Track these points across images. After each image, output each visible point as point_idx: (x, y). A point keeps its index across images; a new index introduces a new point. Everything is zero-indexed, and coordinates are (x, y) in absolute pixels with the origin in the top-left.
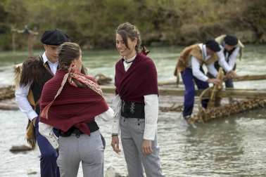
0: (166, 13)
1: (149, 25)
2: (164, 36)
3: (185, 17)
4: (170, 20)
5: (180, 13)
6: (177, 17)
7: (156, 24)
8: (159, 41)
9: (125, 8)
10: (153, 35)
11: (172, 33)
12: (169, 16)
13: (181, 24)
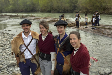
0: (106, 8)
1: (102, 10)
2: (105, 12)
3: (110, 9)
4: (107, 9)
5: (109, 8)
6: (108, 9)
7: (104, 10)
8: (104, 13)
9: (98, 6)
10: (103, 12)
11: (107, 12)
12: (107, 8)
13: (109, 10)
